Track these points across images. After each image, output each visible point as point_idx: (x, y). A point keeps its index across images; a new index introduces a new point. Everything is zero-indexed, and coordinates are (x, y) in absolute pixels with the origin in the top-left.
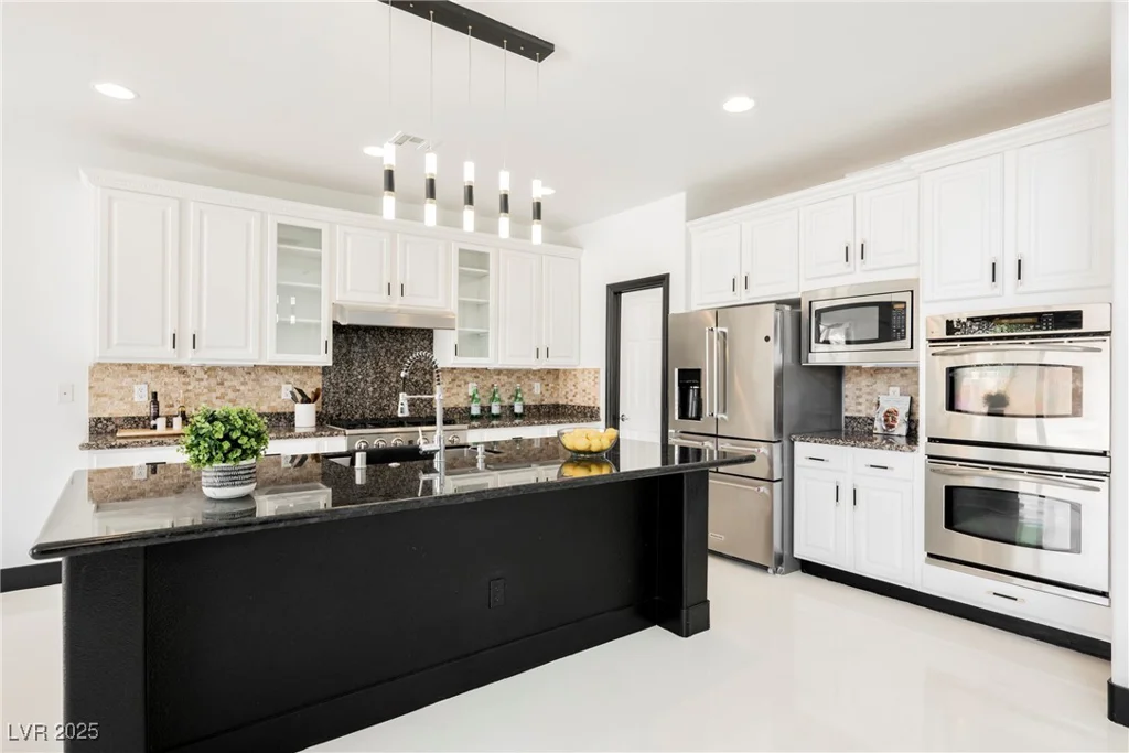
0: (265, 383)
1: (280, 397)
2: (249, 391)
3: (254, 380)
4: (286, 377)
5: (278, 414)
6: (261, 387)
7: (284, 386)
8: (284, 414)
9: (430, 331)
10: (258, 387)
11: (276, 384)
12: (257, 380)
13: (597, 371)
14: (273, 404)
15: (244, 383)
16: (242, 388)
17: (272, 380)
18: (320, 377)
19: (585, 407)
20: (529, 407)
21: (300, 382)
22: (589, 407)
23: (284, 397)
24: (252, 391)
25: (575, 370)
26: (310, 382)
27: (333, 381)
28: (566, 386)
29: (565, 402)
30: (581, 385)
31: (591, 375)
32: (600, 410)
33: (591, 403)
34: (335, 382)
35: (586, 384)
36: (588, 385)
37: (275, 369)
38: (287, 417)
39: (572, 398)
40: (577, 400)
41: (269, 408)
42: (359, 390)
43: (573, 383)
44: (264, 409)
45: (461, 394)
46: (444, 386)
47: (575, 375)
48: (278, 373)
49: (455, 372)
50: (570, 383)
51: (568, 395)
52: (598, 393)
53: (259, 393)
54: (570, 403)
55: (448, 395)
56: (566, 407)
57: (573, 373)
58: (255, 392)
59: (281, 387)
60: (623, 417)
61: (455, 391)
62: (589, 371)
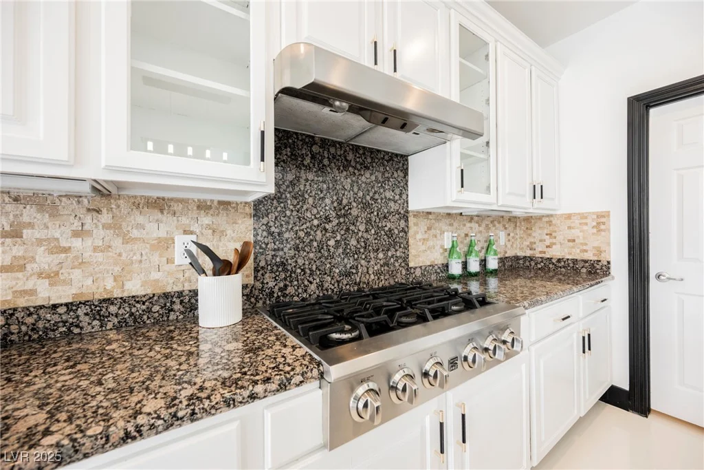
0: (135, 233)
1: (170, 261)
2: (95, 249)
3: (107, 226)
4: (184, 220)
5: (167, 295)
6: (127, 240)
7: (180, 239)
9: (404, 158)
10: (117, 243)
11: (163, 234)
12: (115, 227)
13: (606, 215)
14: (155, 275)
15: (79, 234)
16: (77, 243)
17: (153, 227)
18: (249, 222)
19: (575, 261)
20: (502, 261)
21: (211, 231)
22: (586, 262)
23: (176, 263)
24: (102, 251)
25: (548, 216)
26: (229, 232)
27: (273, 229)
28: (530, 235)
29: (528, 253)
30: (563, 234)
31: (588, 221)
32: (612, 266)
33: (590, 256)
34: (277, 230)
35: (576, 233)
36: (581, 234)
37: (160, 204)
38: (187, 301)
39: (545, 249)
40: (556, 252)
41: (144, 284)
42: (315, 244)
43: (546, 231)
44: (135, 287)
45: (438, 248)
46: (419, 236)
47: (550, 223)
48: (165, 212)
49: (430, 217)
50: (540, 232)
51: (534, 246)
52: (609, 244)
53: (120, 255)
54: (538, 255)
55: (423, 248)
56: (531, 259)
57: (545, 219)
58: (111, 254)
59: (173, 239)
60: (658, 277)
61: (430, 243)
62: (583, 216)
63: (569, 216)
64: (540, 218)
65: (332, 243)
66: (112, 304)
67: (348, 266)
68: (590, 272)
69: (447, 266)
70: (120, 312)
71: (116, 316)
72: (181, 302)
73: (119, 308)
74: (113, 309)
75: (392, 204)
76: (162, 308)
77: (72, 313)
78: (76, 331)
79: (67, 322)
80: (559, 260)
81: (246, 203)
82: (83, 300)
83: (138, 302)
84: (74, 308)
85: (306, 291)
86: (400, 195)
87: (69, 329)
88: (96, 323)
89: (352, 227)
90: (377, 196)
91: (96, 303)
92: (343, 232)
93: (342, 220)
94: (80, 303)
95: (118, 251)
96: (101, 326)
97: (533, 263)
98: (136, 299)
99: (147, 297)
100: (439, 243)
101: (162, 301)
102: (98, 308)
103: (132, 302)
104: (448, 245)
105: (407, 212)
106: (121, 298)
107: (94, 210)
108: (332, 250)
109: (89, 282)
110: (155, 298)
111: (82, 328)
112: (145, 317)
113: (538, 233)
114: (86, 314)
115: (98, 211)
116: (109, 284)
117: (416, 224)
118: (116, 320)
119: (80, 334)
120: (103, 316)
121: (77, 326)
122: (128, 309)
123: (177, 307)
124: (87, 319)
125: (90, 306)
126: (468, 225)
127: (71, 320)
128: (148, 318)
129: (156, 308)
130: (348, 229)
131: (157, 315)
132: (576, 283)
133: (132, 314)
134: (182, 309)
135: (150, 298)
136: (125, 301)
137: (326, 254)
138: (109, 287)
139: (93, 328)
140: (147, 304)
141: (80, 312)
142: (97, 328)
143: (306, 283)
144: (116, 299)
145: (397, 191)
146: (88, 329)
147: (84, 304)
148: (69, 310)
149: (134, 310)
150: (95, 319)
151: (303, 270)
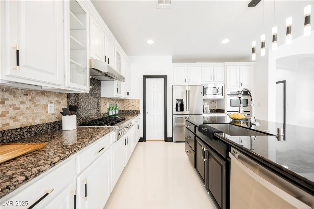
0: (37, 103)
1: (47, 112)
2: (27, 108)
3: (30, 100)
4: (50, 99)
5: (47, 124)
6: (36, 105)
7: (49, 105)
8: (51, 123)
10: (33, 106)
11: (45, 103)
12: (31, 100)
13: (139, 100)
14: (43, 117)
15: (22, 103)
16: (21, 106)
17: (42, 101)
18: (66, 99)
19: (134, 111)
20: (120, 111)
21: (57, 102)
22: (136, 110)
23: (48, 113)
24: (29, 109)
25: (128, 99)
26: (61, 103)
27: (72, 102)
28: (124, 104)
29: (123, 109)
30: (131, 104)
31: (136, 101)
32: (140, 111)
33: (136, 109)
34: (73, 102)
35: (134, 104)
36: (135, 104)
37: (44, 93)
38: (52, 125)
39: (127, 108)
40: (130, 109)
41: (40, 120)
42: (82, 107)
43: (128, 103)
44: (38, 122)
45: (106, 108)
46: (103, 104)
47: (128, 101)
48: (45, 96)
49: (105, 99)
50: (126, 103)
51: (125, 107)
52: (140, 106)
53: (34, 110)
54: (126, 110)
55: (103, 108)
56: (124, 111)
57: (127, 100)
58: (31, 110)
59: (47, 105)
60: (147, 113)
61: (105, 107)
62: (135, 100)
63: (133, 100)
64: (126, 100)
65: (85, 106)
66: (33, 127)
67: (89, 113)
68: (136, 113)
69: (108, 113)
70: (35, 130)
71: (34, 132)
72: (51, 126)
73: (35, 129)
74: (33, 129)
75: (97, 95)
76: (46, 128)
77: (22, 131)
78: (23, 137)
79: (20, 134)
80: (130, 111)
81: (65, 93)
82: (25, 126)
83: (40, 126)
84: (22, 129)
85: (80, 121)
86: (99, 92)
87: (21, 137)
88: (29, 134)
89: (89, 102)
90: (94, 93)
91: (29, 127)
92: (87, 103)
93: (87, 99)
94: (24, 128)
95: (33, 109)
96: (30, 135)
97: (124, 112)
98: (39, 125)
99: (42, 125)
100: (106, 106)
101: (46, 126)
102: (29, 129)
103: (38, 127)
104: (108, 107)
105: (100, 97)
106: (35, 125)
107: (26, 94)
108: (85, 108)
109: (25, 120)
110: (44, 125)
111: (24, 136)
112: (42, 131)
113: (126, 104)
114: (26, 131)
115: (27, 95)
116: (31, 121)
117: (102, 101)
118: (34, 133)
119: (24, 138)
120: (31, 132)
121: (23, 136)
122: (37, 129)
123: (50, 128)
124: (26, 133)
125: (27, 128)
126: (112, 101)
127: (21, 134)
128: (43, 132)
129: (44, 128)
130: (88, 102)
131: (45, 130)
132: (134, 116)
133: (38, 131)
134: (51, 128)
135: (43, 125)
136: (36, 126)
137: (84, 110)
138: (31, 122)
139: (28, 136)
140: (42, 127)
141: (24, 131)
142: (29, 136)
143: (80, 119)
144: (34, 126)
145: (98, 91)
146: (26, 137)
147: (25, 128)
148: (21, 130)
149: (39, 129)
150: (28, 133)
151: (79, 115)
